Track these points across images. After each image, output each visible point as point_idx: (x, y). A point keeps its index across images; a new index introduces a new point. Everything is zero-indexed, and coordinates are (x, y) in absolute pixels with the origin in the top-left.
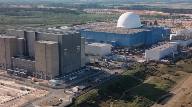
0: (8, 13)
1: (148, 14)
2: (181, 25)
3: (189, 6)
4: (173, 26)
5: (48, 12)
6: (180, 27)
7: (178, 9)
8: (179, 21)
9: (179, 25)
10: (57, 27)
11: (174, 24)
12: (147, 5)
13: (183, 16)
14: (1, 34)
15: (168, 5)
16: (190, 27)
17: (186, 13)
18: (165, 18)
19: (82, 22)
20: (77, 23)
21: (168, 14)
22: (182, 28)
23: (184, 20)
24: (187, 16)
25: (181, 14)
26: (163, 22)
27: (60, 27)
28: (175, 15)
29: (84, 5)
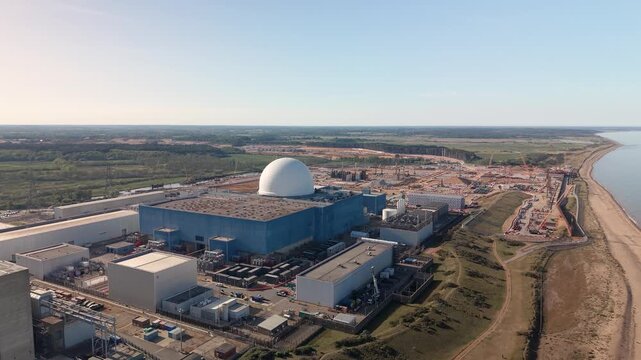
0: (84, 154)
1: (357, 156)
2: (414, 180)
3: (433, 139)
4: (398, 182)
5: (166, 152)
6: (412, 185)
7: (412, 146)
8: (410, 170)
9: (409, 180)
10: (153, 186)
11: (401, 177)
12: (361, 138)
13: (420, 159)
14: (3, 208)
15: (396, 139)
16: (431, 184)
17: (426, 154)
18: (386, 162)
19: (221, 173)
20: (207, 175)
21: (392, 156)
22: (415, 187)
23: (421, 169)
24: (427, 160)
25: (416, 156)
26: (379, 171)
27: (162, 185)
28: (406, 157)
29: (247, 139)
